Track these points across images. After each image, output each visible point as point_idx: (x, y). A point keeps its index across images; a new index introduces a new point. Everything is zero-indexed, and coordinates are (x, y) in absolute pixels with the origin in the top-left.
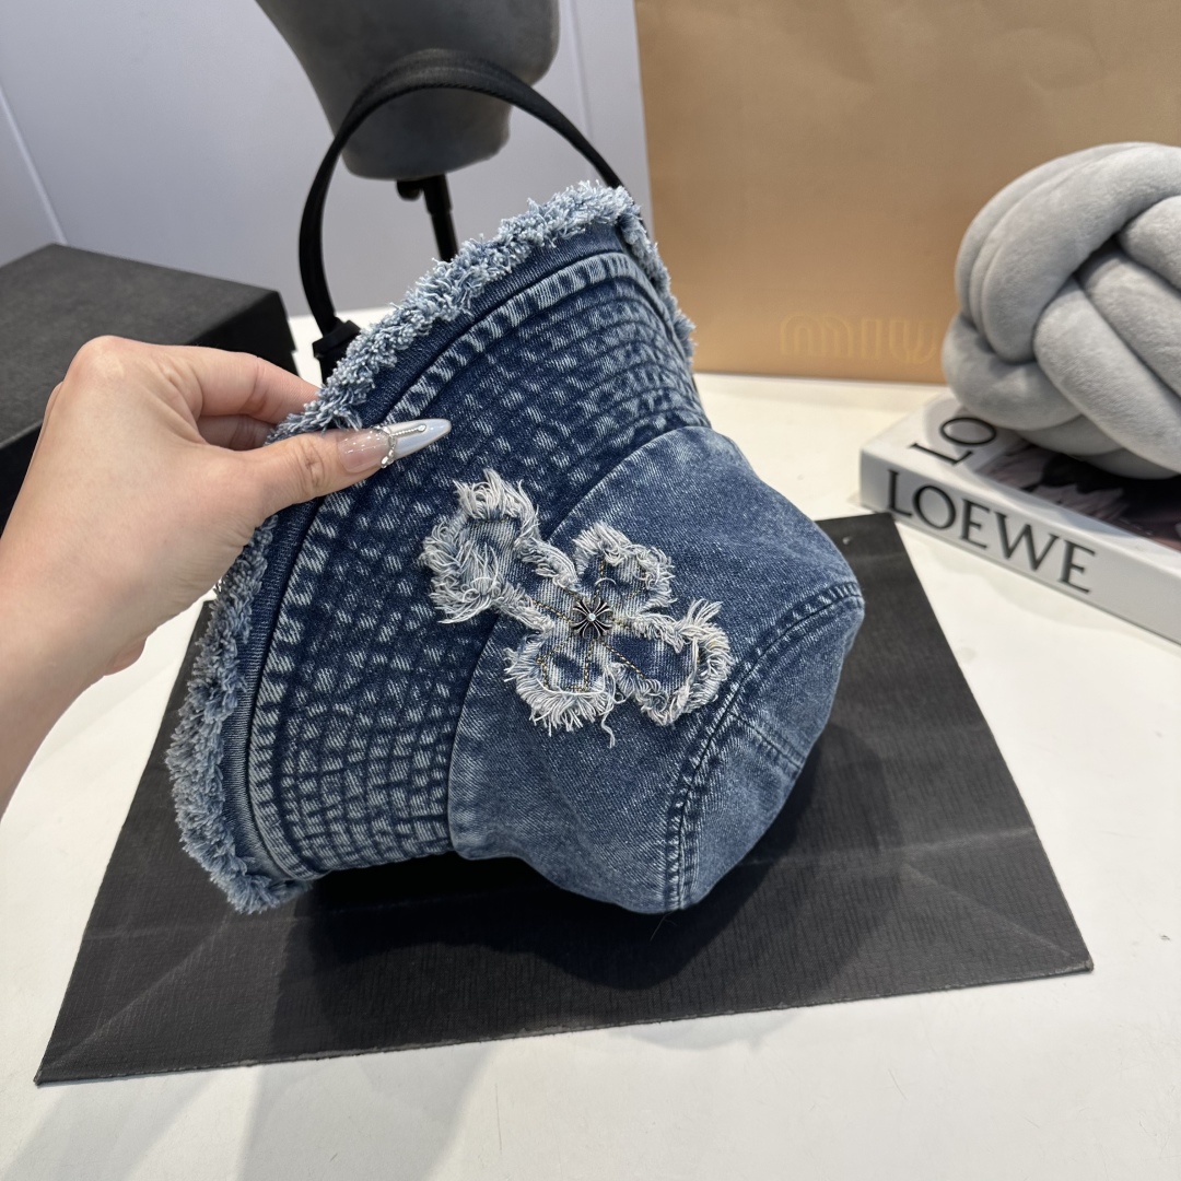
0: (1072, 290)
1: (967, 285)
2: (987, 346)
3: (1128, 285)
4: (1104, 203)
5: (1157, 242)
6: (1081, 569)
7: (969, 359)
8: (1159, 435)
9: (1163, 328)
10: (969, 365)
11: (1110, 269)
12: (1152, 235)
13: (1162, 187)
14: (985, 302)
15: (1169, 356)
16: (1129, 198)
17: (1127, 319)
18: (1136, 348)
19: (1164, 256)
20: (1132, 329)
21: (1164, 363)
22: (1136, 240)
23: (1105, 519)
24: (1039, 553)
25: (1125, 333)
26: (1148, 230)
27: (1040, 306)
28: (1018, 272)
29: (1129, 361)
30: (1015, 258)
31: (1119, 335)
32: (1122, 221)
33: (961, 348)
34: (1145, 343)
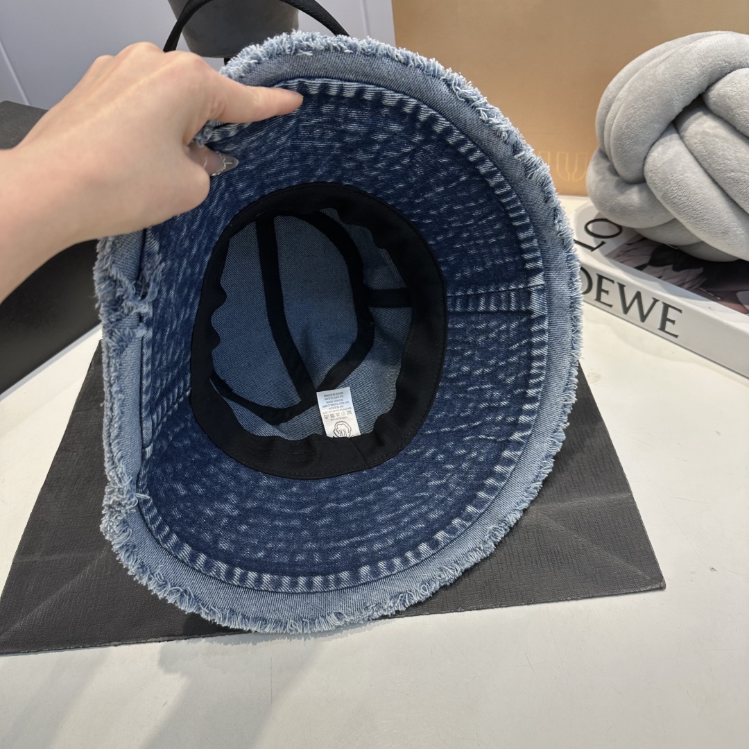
0: (671, 134)
1: (602, 129)
2: (614, 172)
3: (708, 130)
4: (692, 73)
5: (728, 100)
6: (673, 322)
7: (602, 180)
8: (725, 233)
9: (730, 160)
10: (603, 184)
11: (696, 119)
12: (724, 96)
13: (733, 62)
14: (612, 142)
15: (733, 179)
16: (710, 70)
17: (706, 153)
18: (711, 173)
19: (732, 110)
20: (709, 160)
21: (730, 184)
22: (714, 99)
23: (688, 289)
24: (645, 312)
25: (704, 164)
26: (721, 92)
27: (648, 145)
28: (634, 121)
29: (706, 182)
30: (632, 111)
31: (700, 164)
32: (705, 87)
33: (598, 172)
34: (718, 170)
